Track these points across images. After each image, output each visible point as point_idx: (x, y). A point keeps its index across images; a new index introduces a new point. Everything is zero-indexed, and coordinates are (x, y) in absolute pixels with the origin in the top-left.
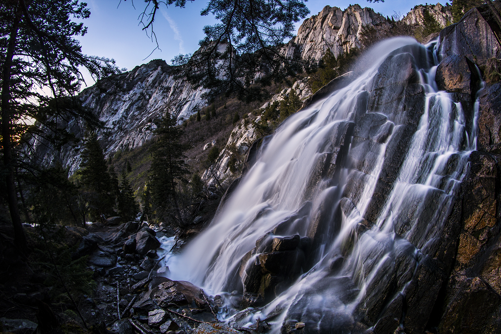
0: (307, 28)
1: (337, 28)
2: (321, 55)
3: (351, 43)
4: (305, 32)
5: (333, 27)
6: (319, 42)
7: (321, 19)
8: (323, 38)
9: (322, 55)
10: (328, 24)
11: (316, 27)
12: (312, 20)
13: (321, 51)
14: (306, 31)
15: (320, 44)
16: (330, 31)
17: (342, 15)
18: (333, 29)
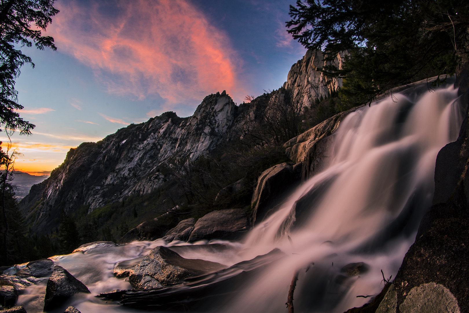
0: (295, 73)
1: (320, 69)
2: (308, 98)
3: (334, 82)
4: (293, 77)
5: (316, 69)
6: (305, 86)
7: (305, 63)
8: (308, 81)
9: (309, 98)
10: (311, 67)
11: (302, 71)
12: (299, 65)
13: (307, 95)
14: (293, 76)
15: (307, 88)
16: (314, 73)
17: (323, 56)
18: (317, 71)
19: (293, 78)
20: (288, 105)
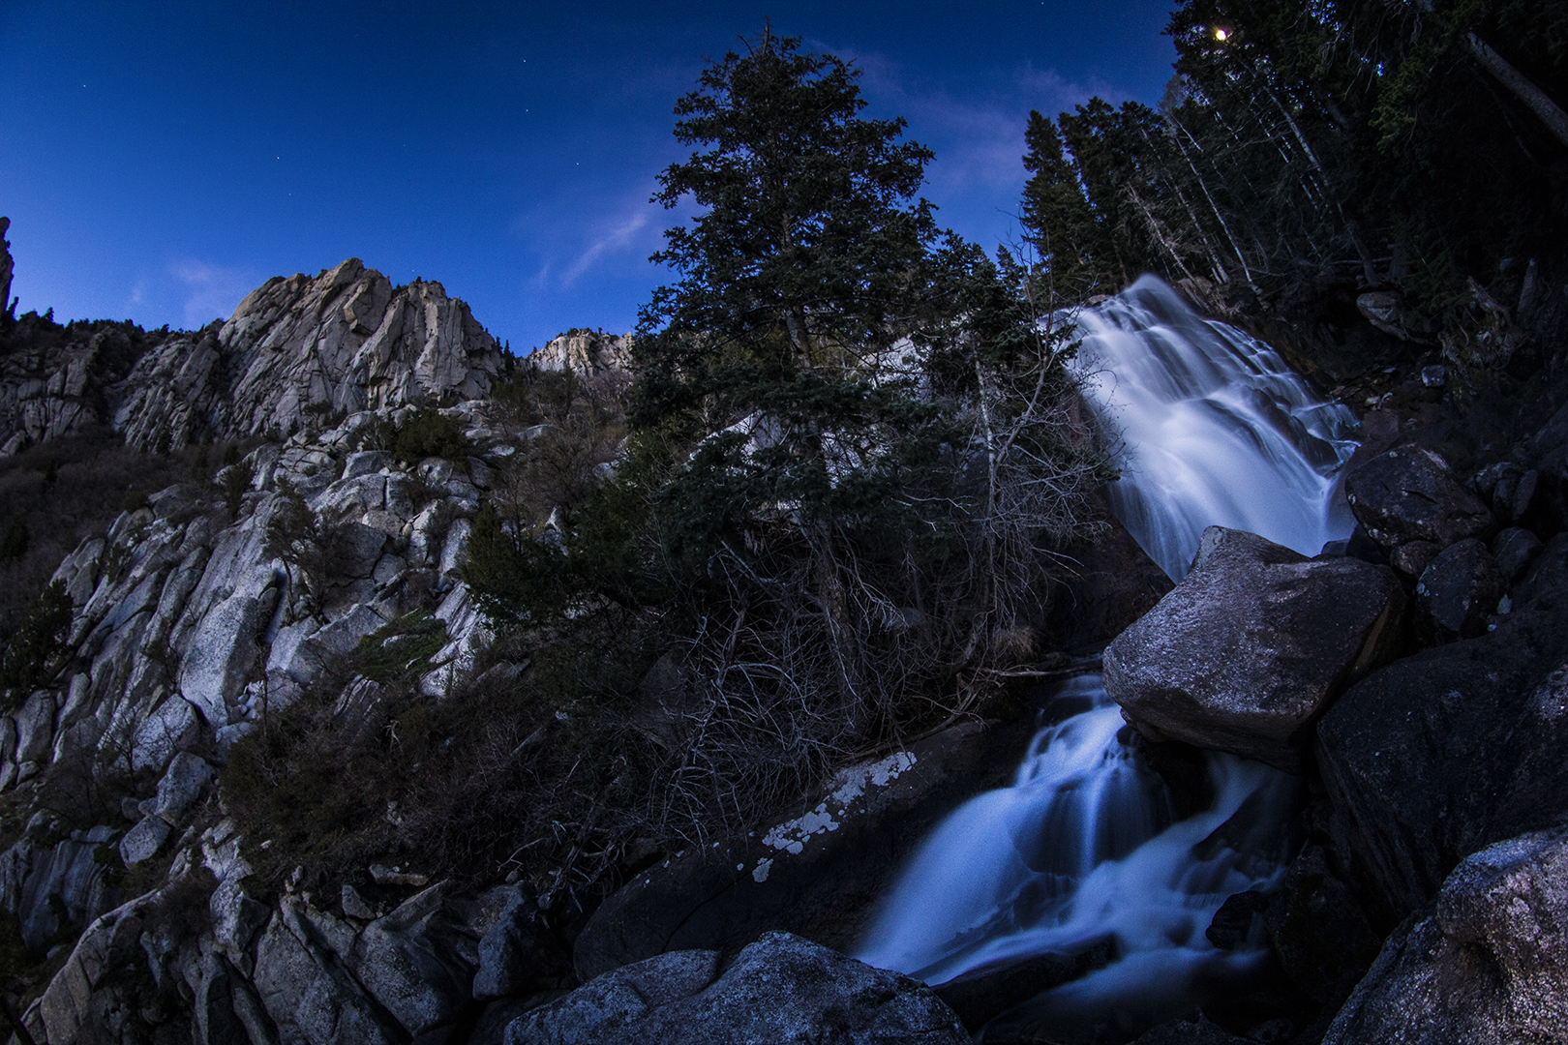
0: (273, 305)
1: (365, 331)
2: (296, 401)
3: (395, 384)
4: (260, 314)
5: (353, 326)
6: (300, 358)
7: (326, 292)
8: (314, 349)
9: (300, 401)
10: (341, 312)
11: (302, 310)
12: (295, 286)
13: (299, 389)
14: (264, 313)
15: (303, 366)
16: (342, 336)
17: (388, 298)
18: (354, 331)
19: (261, 318)
20: (216, 397)
